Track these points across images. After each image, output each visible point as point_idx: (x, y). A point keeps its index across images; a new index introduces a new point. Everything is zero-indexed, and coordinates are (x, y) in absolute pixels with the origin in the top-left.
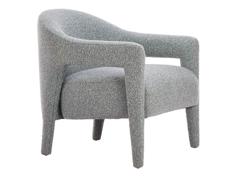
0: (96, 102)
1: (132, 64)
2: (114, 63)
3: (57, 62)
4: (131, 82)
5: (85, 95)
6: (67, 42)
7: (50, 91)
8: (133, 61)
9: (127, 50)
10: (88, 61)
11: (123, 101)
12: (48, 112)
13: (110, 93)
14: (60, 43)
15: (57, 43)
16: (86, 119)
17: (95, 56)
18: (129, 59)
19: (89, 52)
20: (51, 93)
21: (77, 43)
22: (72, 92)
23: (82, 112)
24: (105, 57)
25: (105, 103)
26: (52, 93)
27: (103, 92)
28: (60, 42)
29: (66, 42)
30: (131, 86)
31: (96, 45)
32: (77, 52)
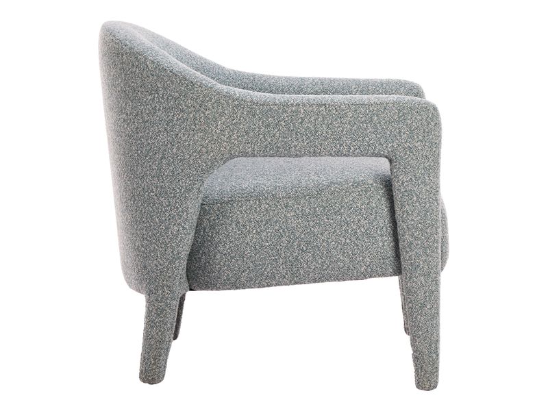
0: (308, 244)
1: (420, 148)
2: (369, 146)
3: (207, 152)
4: (415, 189)
5: (277, 228)
6: (236, 103)
7: (179, 224)
8: (421, 141)
9: (404, 114)
10: (295, 146)
11: (382, 235)
12: (169, 277)
13: (348, 219)
14: (216, 105)
15: (209, 105)
16: (277, 285)
17: (316, 132)
18: (411, 137)
19: (301, 123)
20: (181, 229)
21: (265, 102)
22: (239, 223)
23: (268, 270)
24: (344, 133)
25: (333, 243)
26: (184, 228)
27: (328, 219)
28: (218, 102)
29: (234, 101)
30: (415, 198)
31: (320, 106)
32: (268, 126)
